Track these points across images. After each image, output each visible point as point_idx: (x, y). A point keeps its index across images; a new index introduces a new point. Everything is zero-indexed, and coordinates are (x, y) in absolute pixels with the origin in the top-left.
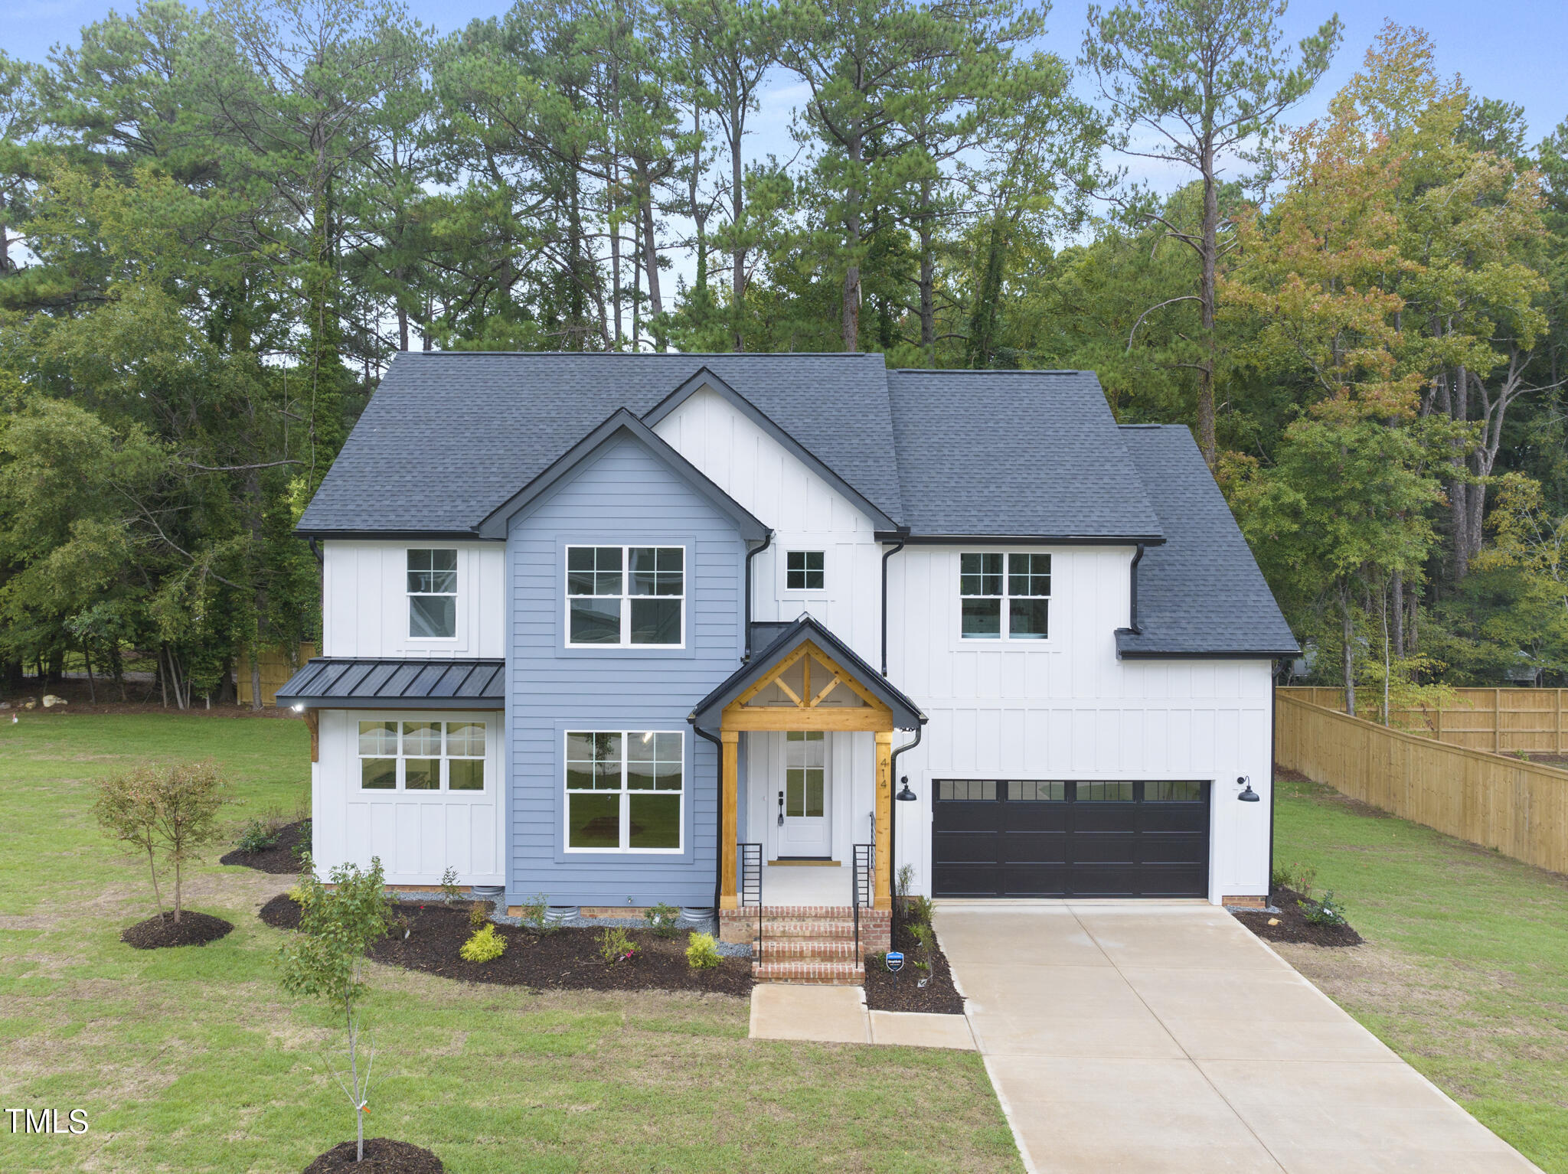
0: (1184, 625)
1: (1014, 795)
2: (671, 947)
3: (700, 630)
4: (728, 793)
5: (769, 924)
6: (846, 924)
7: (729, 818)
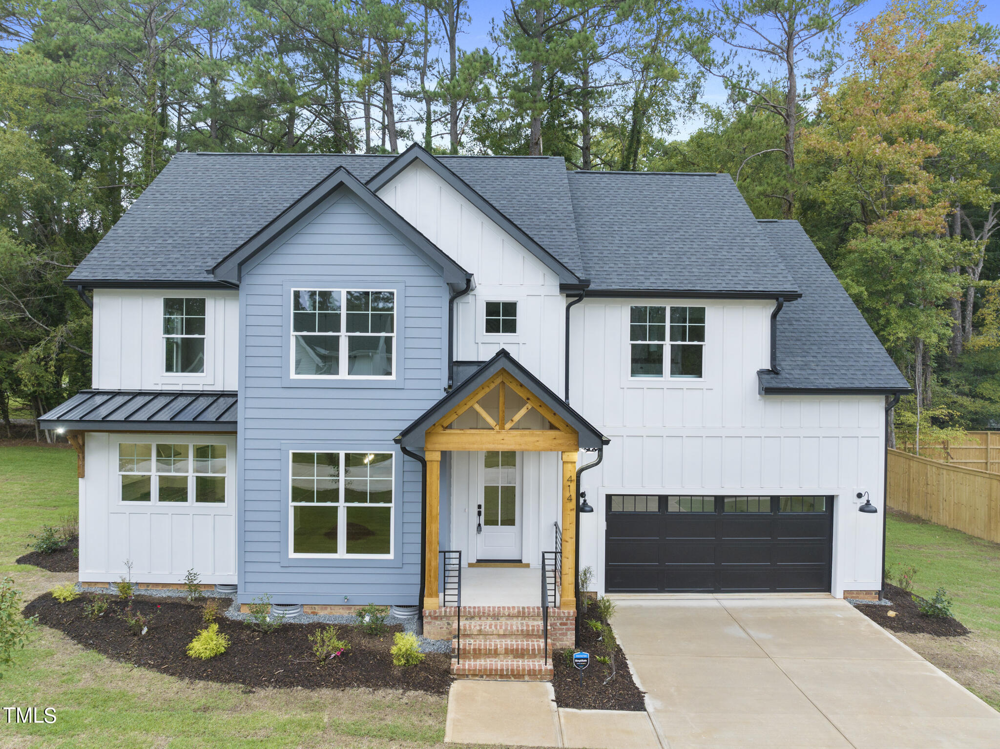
0: (813, 367)
1: (673, 507)
2: (378, 644)
3: (410, 364)
4: (431, 506)
5: (467, 622)
6: (535, 623)
7: (432, 528)
